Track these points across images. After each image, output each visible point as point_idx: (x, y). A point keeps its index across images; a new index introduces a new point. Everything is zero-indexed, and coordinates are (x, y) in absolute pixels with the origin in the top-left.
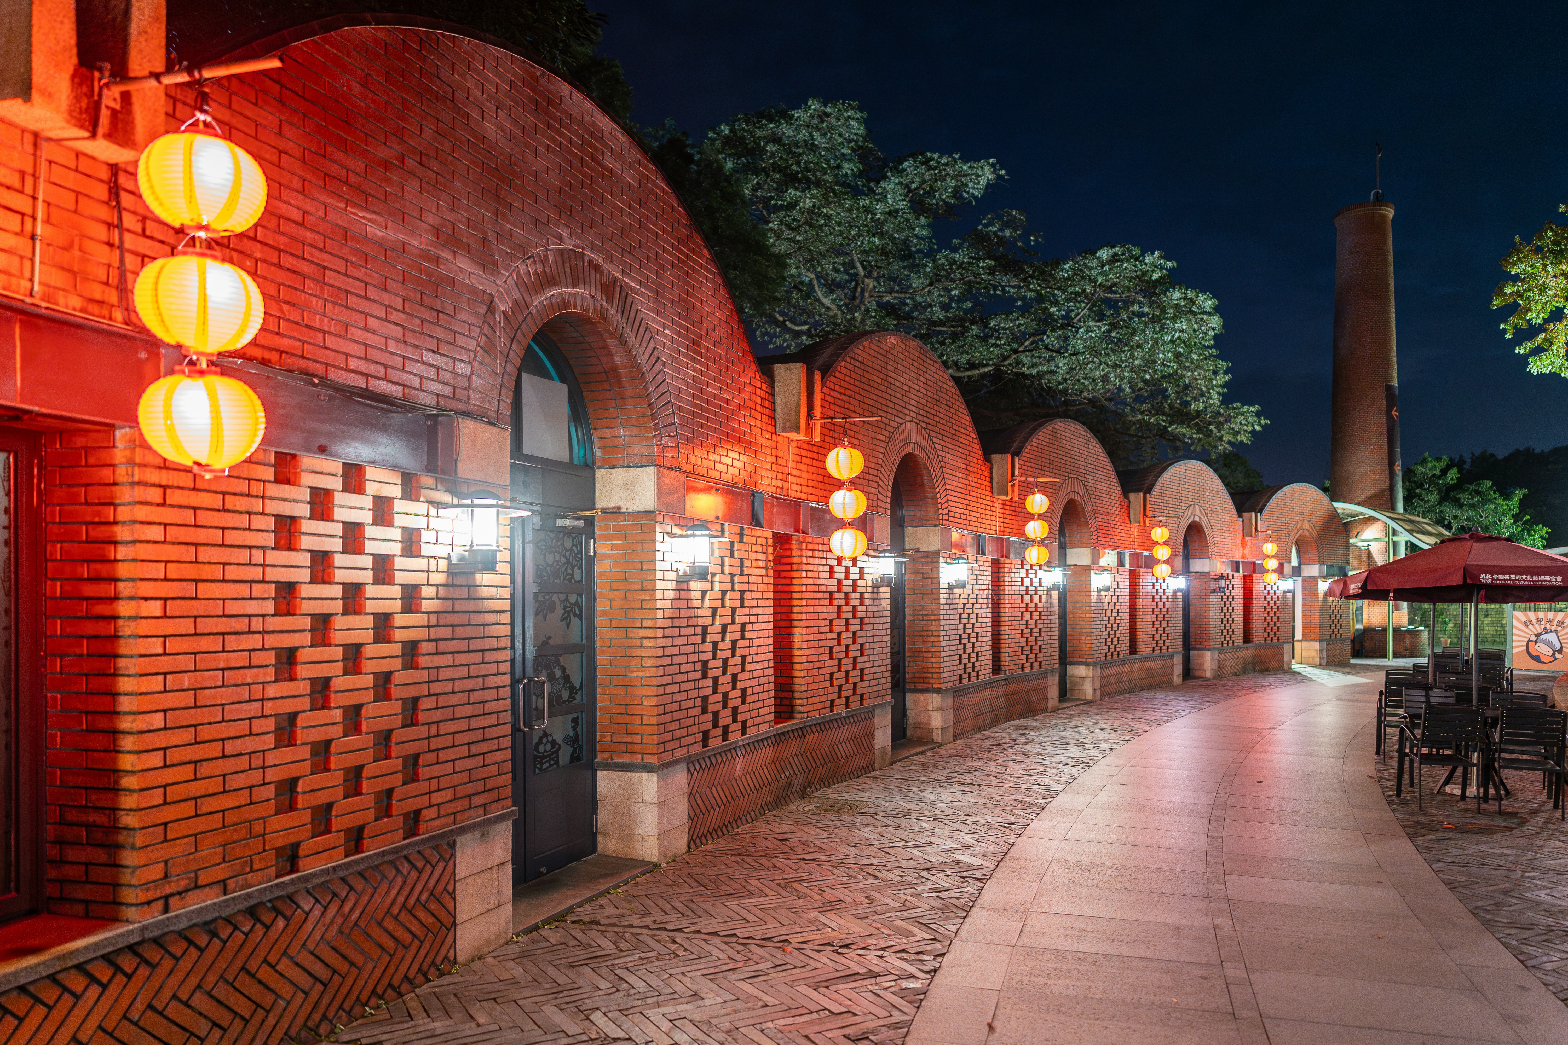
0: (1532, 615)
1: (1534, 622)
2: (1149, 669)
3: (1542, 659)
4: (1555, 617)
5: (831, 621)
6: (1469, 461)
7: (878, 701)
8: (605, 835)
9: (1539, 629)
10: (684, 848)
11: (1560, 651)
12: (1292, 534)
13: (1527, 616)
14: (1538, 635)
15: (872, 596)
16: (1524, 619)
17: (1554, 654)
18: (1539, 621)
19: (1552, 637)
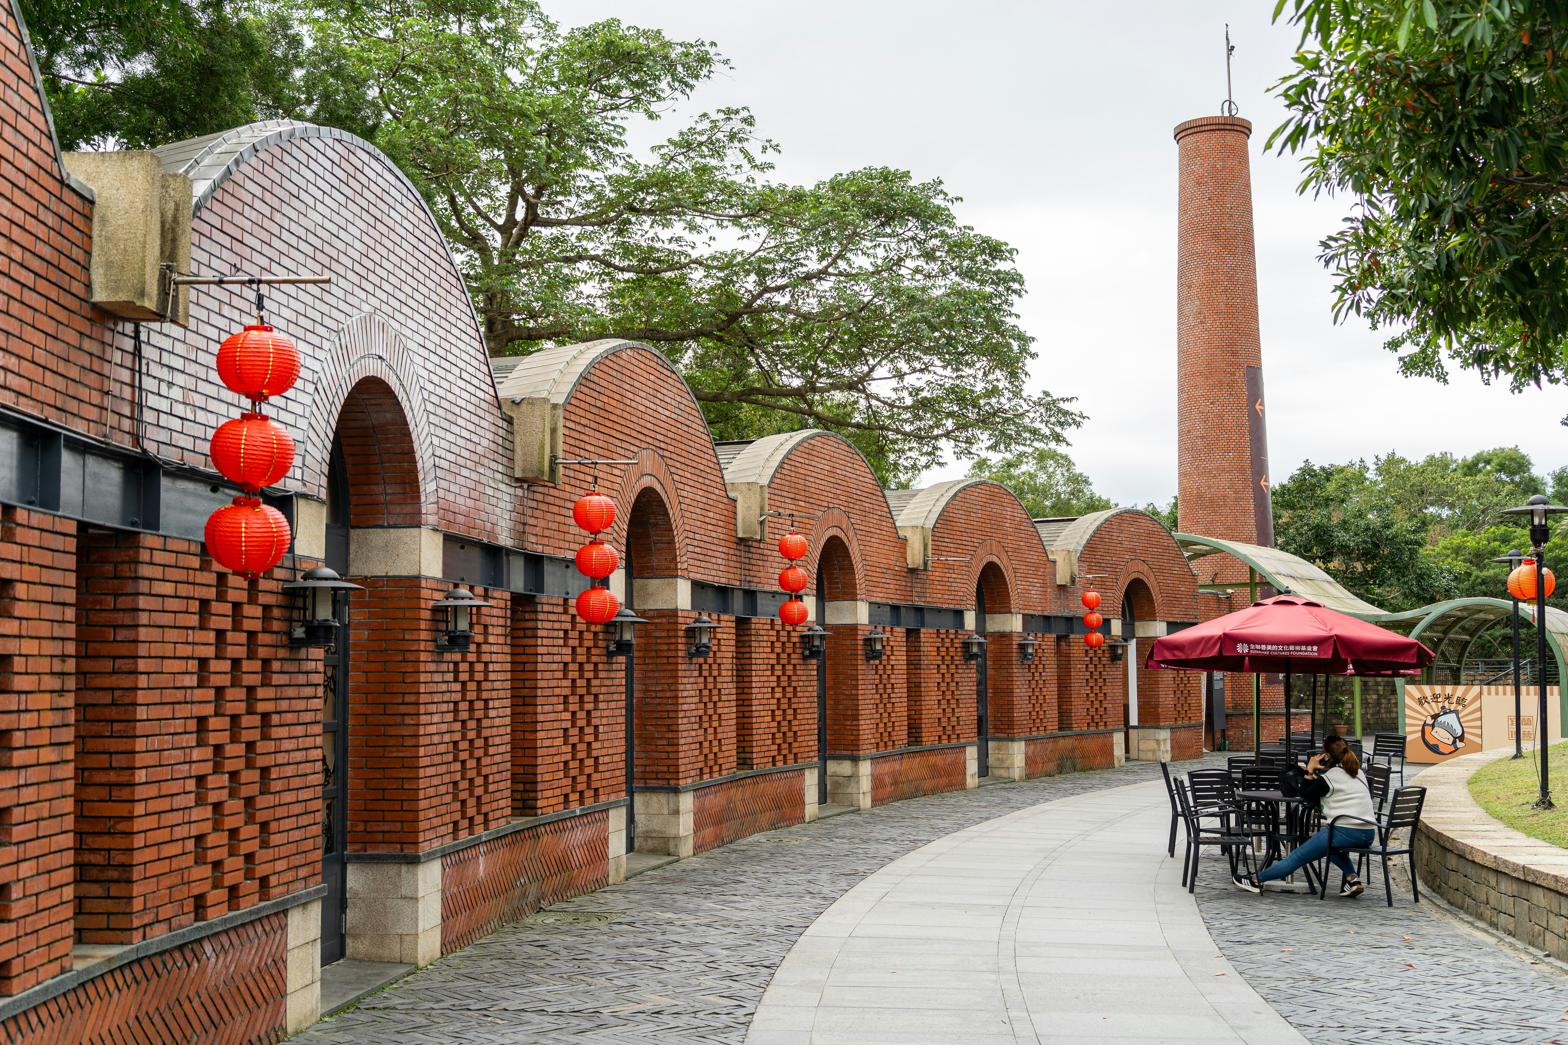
0: (1427, 690)
1: (1429, 699)
2: (934, 766)
3: (1441, 750)
4: (1454, 691)
5: (566, 697)
6: (1373, 467)
7: (613, 798)
8: (355, 937)
9: (1436, 708)
10: (439, 955)
11: (1462, 738)
12: (1121, 579)
13: (1421, 691)
14: (1435, 717)
15: (607, 667)
16: (1418, 695)
17: (1454, 742)
18: (1435, 697)
19: (1450, 719)
